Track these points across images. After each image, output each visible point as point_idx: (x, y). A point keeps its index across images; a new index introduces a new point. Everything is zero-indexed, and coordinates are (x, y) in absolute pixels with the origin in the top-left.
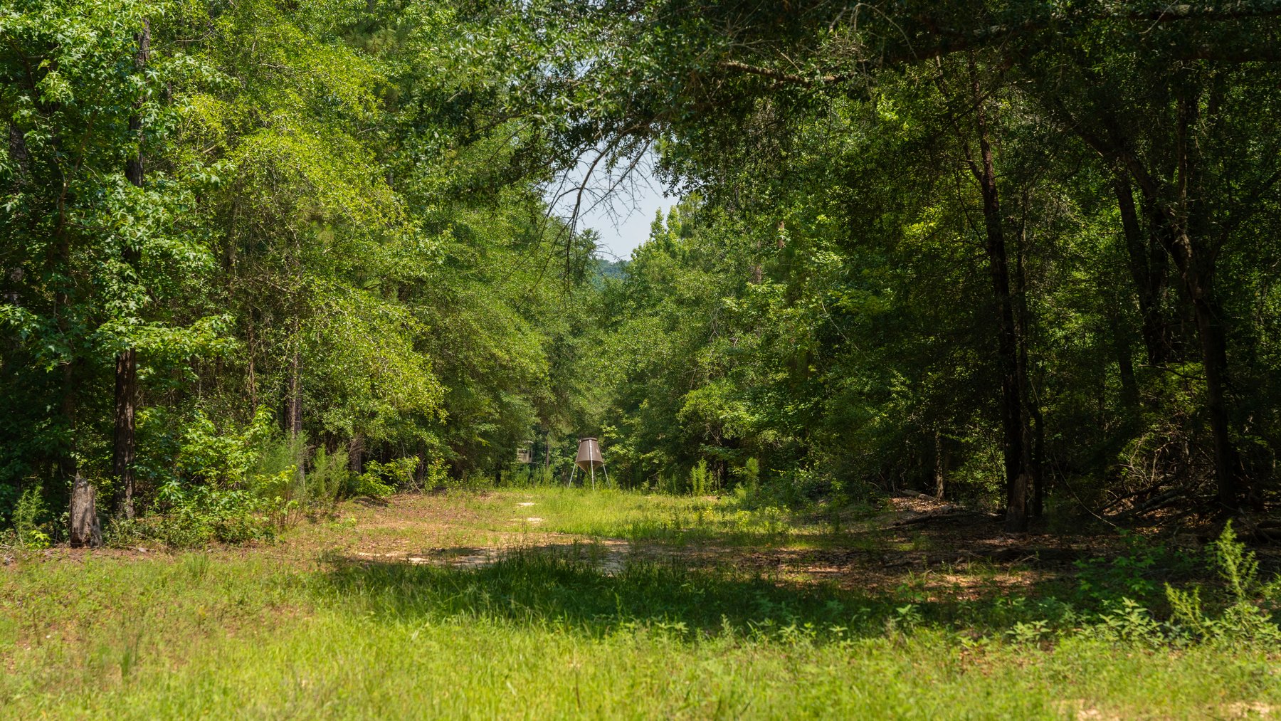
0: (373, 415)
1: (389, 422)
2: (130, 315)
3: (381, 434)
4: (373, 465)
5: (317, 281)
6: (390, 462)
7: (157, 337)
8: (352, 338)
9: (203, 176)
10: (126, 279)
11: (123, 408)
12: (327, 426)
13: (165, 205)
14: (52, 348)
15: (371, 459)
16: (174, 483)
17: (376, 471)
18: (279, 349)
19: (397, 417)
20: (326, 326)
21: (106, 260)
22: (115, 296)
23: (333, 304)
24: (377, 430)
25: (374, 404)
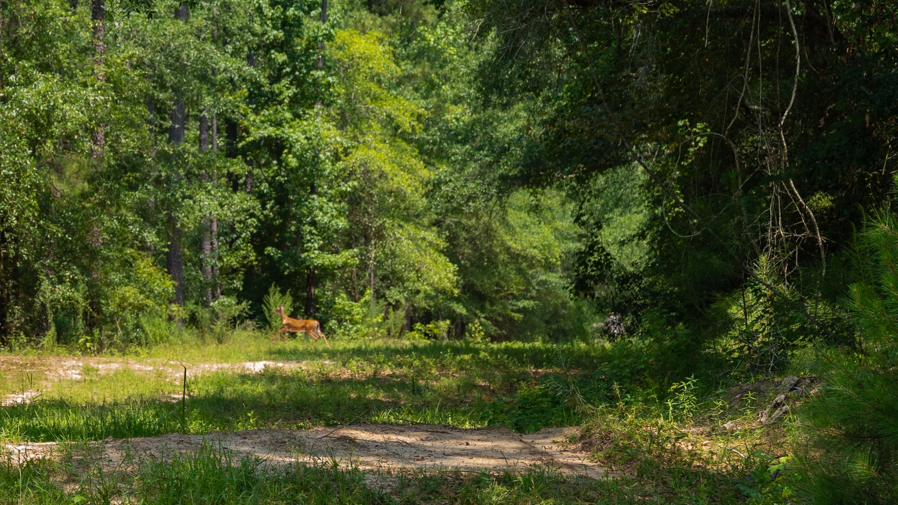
0: (418, 292)
1: (427, 296)
2: (315, 249)
3: (423, 304)
4: (418, 326)
5: (388, 221)
6: (429, 324)
7: (327, 259)
8: (406, 251)
9: (344, 189)
10: (313, 234)
11: (310, 289)
12: (389, 299)
13: (335, 208)
14: (287, 264)
15: (417, 322)
16: (334, 321)
17: (421, 330)
18: (368, 257)
19: (433, 293)
20: (393, 244)
21: (304, 225)
22: (309, 241)
23: (396, 233)
24: (421, 302)
25: (418, 285)
